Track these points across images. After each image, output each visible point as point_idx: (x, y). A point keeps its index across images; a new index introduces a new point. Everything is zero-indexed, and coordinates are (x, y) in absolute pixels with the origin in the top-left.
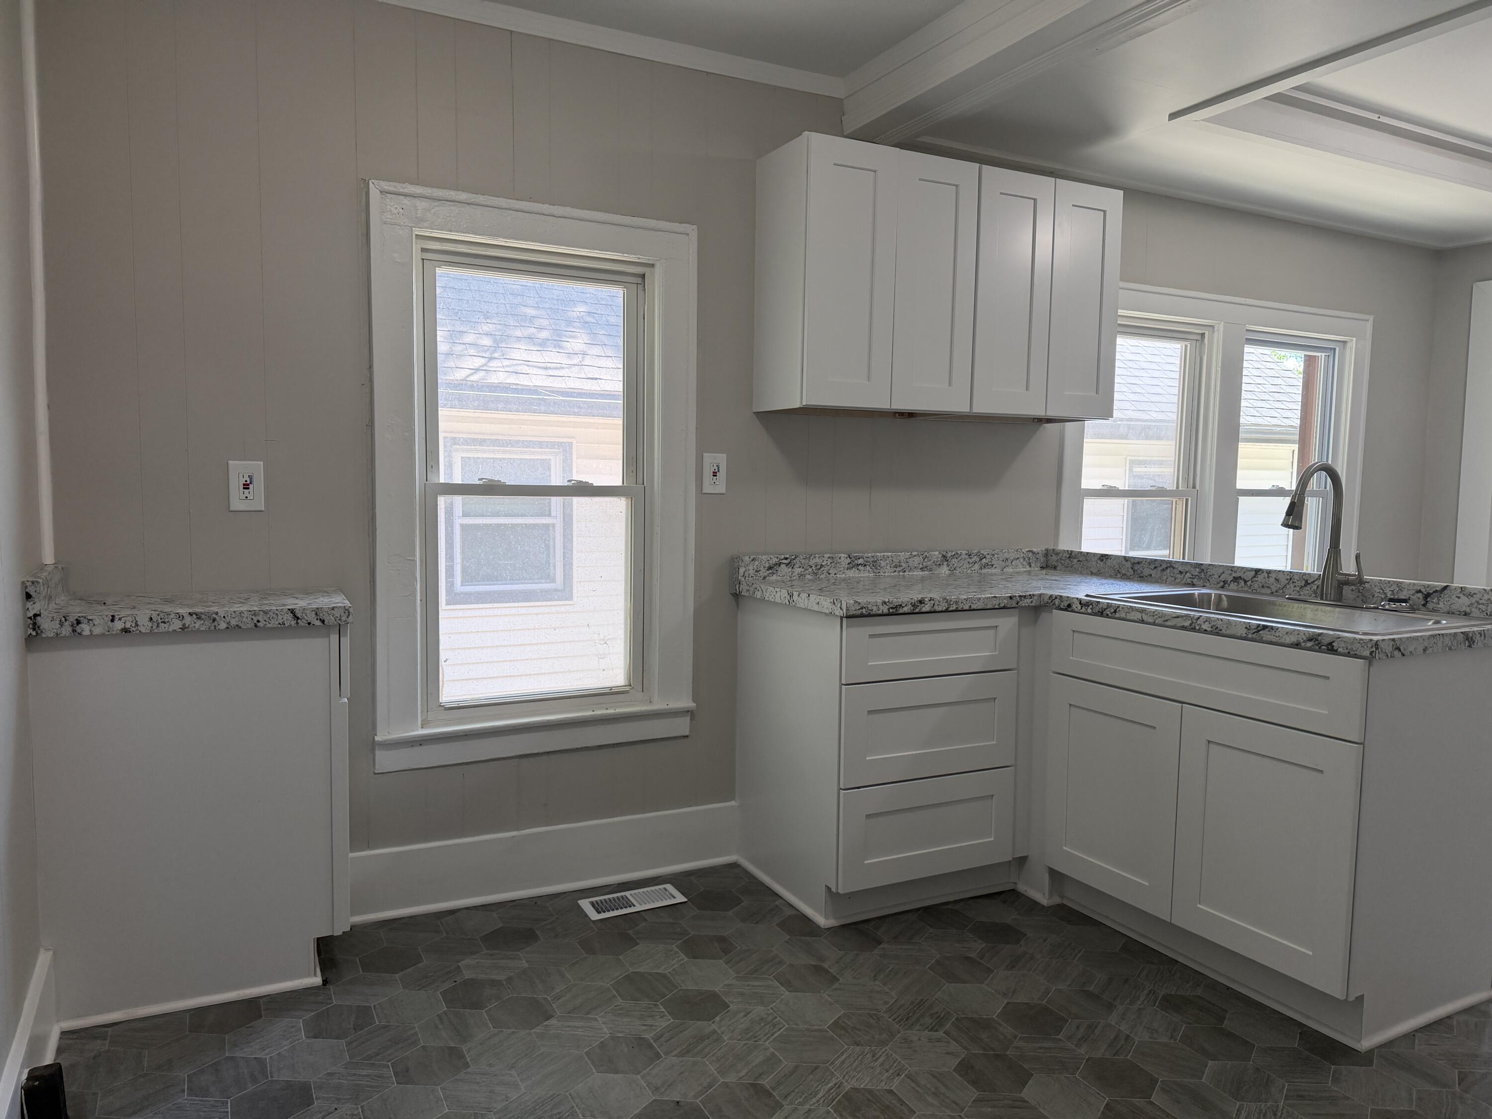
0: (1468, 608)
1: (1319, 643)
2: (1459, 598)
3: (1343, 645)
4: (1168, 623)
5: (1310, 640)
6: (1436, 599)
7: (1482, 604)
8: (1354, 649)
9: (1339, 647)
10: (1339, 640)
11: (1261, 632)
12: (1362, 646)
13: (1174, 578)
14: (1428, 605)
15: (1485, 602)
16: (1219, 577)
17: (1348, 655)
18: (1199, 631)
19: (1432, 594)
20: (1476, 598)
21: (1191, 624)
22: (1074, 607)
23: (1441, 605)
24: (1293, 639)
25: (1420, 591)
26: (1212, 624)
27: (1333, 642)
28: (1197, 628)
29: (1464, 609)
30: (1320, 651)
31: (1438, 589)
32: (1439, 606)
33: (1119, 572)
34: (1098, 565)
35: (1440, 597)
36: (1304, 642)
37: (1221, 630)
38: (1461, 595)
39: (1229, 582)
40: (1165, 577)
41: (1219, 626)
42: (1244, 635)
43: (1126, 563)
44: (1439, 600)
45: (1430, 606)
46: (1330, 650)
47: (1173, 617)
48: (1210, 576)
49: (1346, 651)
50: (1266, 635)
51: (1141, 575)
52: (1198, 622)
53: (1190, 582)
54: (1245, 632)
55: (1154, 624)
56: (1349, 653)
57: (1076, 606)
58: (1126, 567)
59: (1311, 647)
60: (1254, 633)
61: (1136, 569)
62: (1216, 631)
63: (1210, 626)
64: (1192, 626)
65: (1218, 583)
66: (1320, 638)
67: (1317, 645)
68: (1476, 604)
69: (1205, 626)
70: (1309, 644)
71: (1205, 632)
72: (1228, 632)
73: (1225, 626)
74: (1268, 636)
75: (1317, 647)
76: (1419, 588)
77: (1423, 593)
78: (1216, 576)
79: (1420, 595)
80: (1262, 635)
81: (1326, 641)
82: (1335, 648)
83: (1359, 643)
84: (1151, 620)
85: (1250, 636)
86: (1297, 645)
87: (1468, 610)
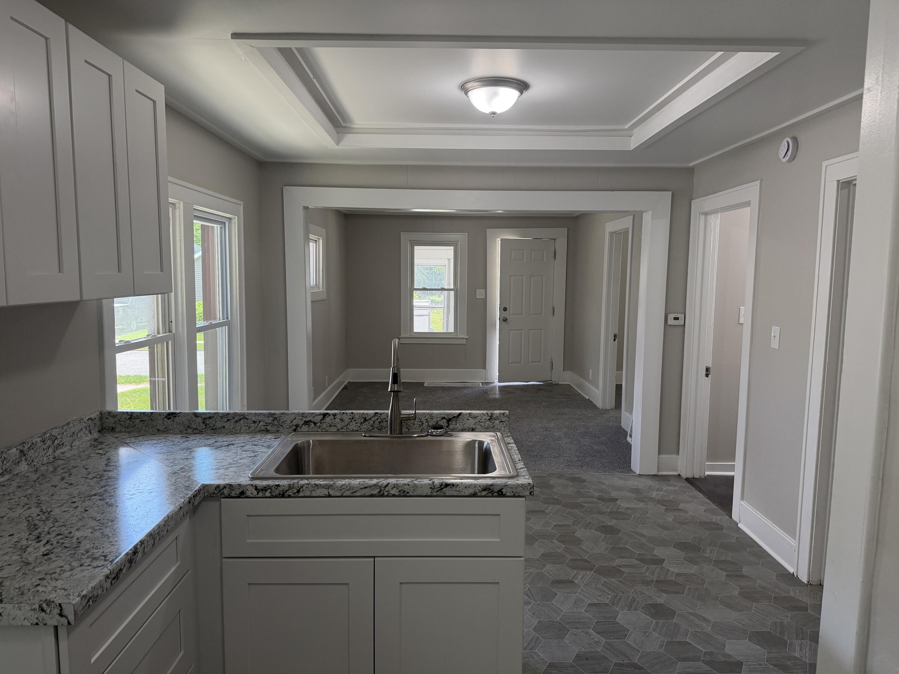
0: (474, 426)
1: (492, 491)
2: (468, 420)
3: (509, 490)
4: (357, 494)
5: (484, 490)
6: (455, 422)
7: (482, 422)
8: (518, 492)
9: (507, 492)
10: (506, 487)
11: (444, 490)
12: (524, 489)
13: (248, 427)
14: (450, 426)
15: (483, 421)
16: (292, 422)
17: (514, 496)
18: (388, 496)
19: (452, 419)
20: (478, 419)
21: (379, 492)
22: (248, 493)
23: (458, 425)
24: (471, 491)
25: (444, 418)
26: (400, 489)
27: (502, 489)
28: (386, 494)
29: (472, 426)
30: (492, 496)
31: (455, 415)
32: (456, 426)
33: (189, 427)
34: (166, 424)
35: (457, 420)
36: (480, 492)
37: (408, 493)
38: (469, 418)
39: (300, 425)
40: (239, 428)
41: (406, 490)
42: (429, 494)
43: (196, 419)
44: (456, 423)
45: (451, 427)
46: (500, 495)
47: (361, 489)
48: (283, 422)
49: (512, 494)
50: (447, 491)
51: (214, 428)
52: (387, 489)
53: (264, 429)
54: (431, 491)
55: (342, 496)
56: (514, 495)
57: (251, 492)
58: (197, 422)
59: (485, 495)
60: (438, 491)
61: (208, 422)
62: (404, 494)
63: (398, 491)
64: (381, 493)
65: (291, 427)
66: (492, 488)
67: (490, 493)
68: (478, 423)
69: (393, 492)
70: (484, 493)
71: (394, 496)
72: (415, 494)
73: (412, 489)
74: (450, 492)
75: (490, 495)
76: (443, 416)
77: (446, 419)
78: (289, 422)
79: (444, 420)
80: (445, 492)
81: (496, 490)
82: (504, 493)
83: (521, 487)
84: (339, 494)
85: (435, 494)
86: (474, 495)
87: (474, 427)
